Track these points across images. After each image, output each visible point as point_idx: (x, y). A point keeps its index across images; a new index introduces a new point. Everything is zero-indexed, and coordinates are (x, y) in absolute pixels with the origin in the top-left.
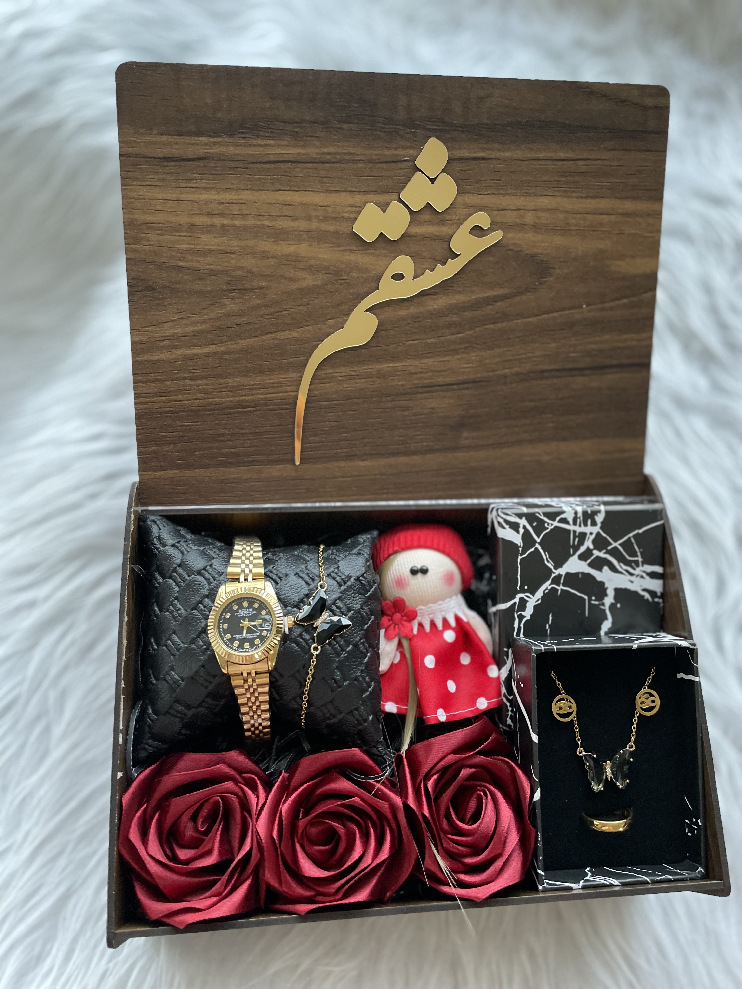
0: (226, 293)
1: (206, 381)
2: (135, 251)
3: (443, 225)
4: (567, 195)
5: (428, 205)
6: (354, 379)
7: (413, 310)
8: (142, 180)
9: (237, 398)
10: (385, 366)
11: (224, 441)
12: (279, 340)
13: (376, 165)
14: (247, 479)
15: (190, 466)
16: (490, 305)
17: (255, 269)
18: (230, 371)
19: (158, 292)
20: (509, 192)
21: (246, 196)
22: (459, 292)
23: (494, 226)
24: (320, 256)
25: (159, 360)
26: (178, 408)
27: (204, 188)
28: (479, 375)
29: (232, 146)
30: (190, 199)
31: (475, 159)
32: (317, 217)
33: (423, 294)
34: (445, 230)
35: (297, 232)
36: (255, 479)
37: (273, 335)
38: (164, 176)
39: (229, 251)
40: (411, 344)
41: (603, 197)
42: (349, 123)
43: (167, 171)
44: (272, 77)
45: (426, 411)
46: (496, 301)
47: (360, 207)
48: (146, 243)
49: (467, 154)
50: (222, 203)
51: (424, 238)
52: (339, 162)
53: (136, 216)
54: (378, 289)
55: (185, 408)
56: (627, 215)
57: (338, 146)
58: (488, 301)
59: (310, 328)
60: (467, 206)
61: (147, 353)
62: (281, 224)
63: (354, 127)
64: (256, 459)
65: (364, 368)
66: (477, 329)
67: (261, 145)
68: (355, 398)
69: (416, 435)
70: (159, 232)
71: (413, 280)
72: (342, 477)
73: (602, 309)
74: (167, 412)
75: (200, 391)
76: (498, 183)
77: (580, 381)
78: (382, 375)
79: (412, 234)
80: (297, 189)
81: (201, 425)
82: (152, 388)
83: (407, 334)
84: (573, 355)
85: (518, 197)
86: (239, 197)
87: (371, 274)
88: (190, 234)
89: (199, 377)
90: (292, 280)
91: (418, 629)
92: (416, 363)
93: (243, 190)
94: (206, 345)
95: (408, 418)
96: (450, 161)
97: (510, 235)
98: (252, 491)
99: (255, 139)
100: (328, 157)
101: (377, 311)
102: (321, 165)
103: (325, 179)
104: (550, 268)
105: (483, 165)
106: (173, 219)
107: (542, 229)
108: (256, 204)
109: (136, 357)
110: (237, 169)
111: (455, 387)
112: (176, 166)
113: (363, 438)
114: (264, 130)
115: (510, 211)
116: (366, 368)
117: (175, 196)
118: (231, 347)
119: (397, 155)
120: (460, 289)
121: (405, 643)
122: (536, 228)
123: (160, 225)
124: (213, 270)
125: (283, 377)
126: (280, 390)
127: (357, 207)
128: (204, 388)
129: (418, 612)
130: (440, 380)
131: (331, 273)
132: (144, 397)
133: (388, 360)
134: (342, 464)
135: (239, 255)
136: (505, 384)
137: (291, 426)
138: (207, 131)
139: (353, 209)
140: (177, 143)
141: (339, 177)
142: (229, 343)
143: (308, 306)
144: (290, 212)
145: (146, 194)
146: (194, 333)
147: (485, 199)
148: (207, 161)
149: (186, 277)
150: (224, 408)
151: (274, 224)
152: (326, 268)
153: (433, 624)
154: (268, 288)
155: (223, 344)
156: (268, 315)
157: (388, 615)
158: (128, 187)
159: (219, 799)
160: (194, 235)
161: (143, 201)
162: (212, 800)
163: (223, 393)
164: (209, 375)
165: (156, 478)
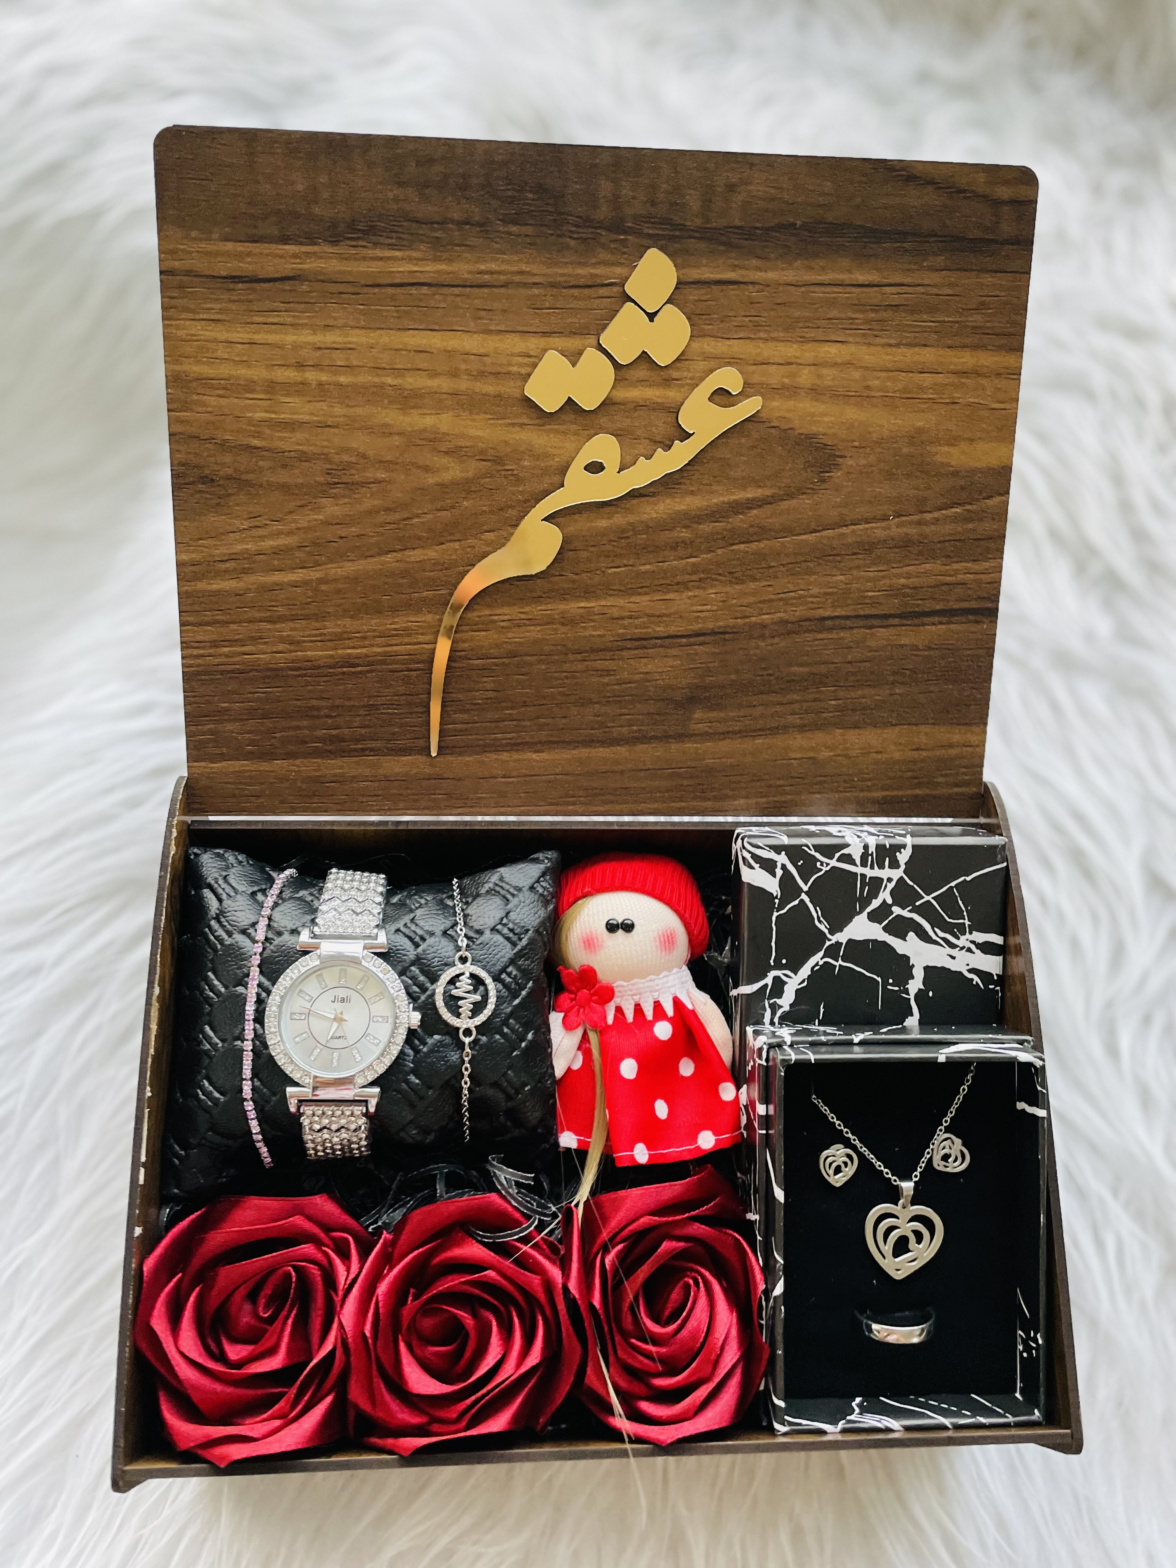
0: (325, 488)
1: (291, 624)
2: (183, 421)
3: (669, 386)
4: (867, 341)
5: (644, 355)
6: (525, 625)
7: (619, 519)
8: (194, 312)
9: (340, 652)
10: (574, 607)
11: (319, 717)
12: (408, 562)
13: (564, 290)
14: (354, 777)
15: (268, 755)
16: (740, 513)
17: (371, 453)
18: (331, 610)
19: (219, 485)
20: (773, 335)
21: (357, 337)
22: (692, 493)
23: (749, 389)
24: (473, 432)
25: (219, 591)
26: (249, 666)
27: (292, 325)
28: (721, 624)
29: (336, 258)
30: (269, 342)
31: (720, 282)
32: (468, 373)
33: (634, 494)
34: (671, 394)
35: (436, 396)
36: (367, 777)
37: (399, 555)
38: (229, 306)
39: (329, 423)
40: (614, 573)
41: (925, 346)
42: (520, 225)
43: (233, 298)
44: (397, 150)
45: (637, 677)
46: (750, 508)
47: (536, 357)
48: (200, 409)
49: (706, 276)
50: (319, 348)
51: (638, 406)
52: (505, 285)
53: (186, 367)
54: (563, 486)
55: (259, 665)
56: (964, 373)
57: (503, 262)
58: (737, 508)
59: (456, 545)
60: (707, 357)
61: (200, 580)
62: (411, 381)
63: (529, 230)
64: (369, 746)
65: (539, 608)
66: (720, 552)
67: (381, 259)
68: (526, 655)
69: (620, 715)
70: (221, 392)
71: (618, 472)
72: (504, 777)
73: (919, 523)
74: (232, 672)
75: (282, 640)
76: (756, 321)
77: (883, 635)
78: (568, 621)
79: (619, 400)
80: (437, 328)
81: (283, 692)
82: (209, 634)
83: (609, 556)
84: (870, 594)
85: (789, 344)
86: (346, 340)
87: (551, 463)
88: (268, 397)
89: (281, 619)
90: (427, 469)
91: (615, 1017)
92: (621, 602)
93: (352, 327)
94: (293, 569)
95: (608, 688)
96: (680, 284)
97: (775, 404)
98: (363, 796)
99: (372, 249)
100: (486, 276)
101: (560, 520)
102: (476, 291)
103: (482, 313)
104: (838, 456)
105: (733, 292)
106: (243, 372)
107: (825, 394)
108: (372, 350)
109: (184, 586)
110: (344, 296)
111: (684, 640)
112: (248, 289)
113: (538, 718)
114: (384, 234)
115: (775, 366)
116: (543, 607)
117: (245, 337)
118: (332, 572)
119: (596, 275)
120: (691, 488)
121: (593, 1037)
122: (816, 392)
123: (222, 382)
124: (305, 453)
125: (413, 619)
126: (407, 640)
127: (530, 356)
128: (288, 636)
129: (616, 990)
130: (660, 630)
131: (489, 460)
132: (197, 648)
133: (579, 597)
134: (505, 756)
135: (344, 429)
136: (762, 637)
137: (425, 696)
138: (299, 236)
139: (526, 360)
140: (249, 254)
141: (505, 311)
142: (330, 566)
143: (453, 510)
144: (426, 364)
145: (202, 333)
146: (274, 550)
147: (737, 347)
148: (297, 282)
149: (261, 463)
150: (319, 667)
151: (400, 381)
152: (482, 452)
153: (638, 1009)
154: (389, 482)
155: (318, 568)
156: (389, 523)
157: (570, 992)
158: (172, 322)
159: (292, 1270)
160: (275, 397)
161: (196, 343)
162: (280, 1271)
163: (319, 644)
164: (297, 615)
165: (213, 773)
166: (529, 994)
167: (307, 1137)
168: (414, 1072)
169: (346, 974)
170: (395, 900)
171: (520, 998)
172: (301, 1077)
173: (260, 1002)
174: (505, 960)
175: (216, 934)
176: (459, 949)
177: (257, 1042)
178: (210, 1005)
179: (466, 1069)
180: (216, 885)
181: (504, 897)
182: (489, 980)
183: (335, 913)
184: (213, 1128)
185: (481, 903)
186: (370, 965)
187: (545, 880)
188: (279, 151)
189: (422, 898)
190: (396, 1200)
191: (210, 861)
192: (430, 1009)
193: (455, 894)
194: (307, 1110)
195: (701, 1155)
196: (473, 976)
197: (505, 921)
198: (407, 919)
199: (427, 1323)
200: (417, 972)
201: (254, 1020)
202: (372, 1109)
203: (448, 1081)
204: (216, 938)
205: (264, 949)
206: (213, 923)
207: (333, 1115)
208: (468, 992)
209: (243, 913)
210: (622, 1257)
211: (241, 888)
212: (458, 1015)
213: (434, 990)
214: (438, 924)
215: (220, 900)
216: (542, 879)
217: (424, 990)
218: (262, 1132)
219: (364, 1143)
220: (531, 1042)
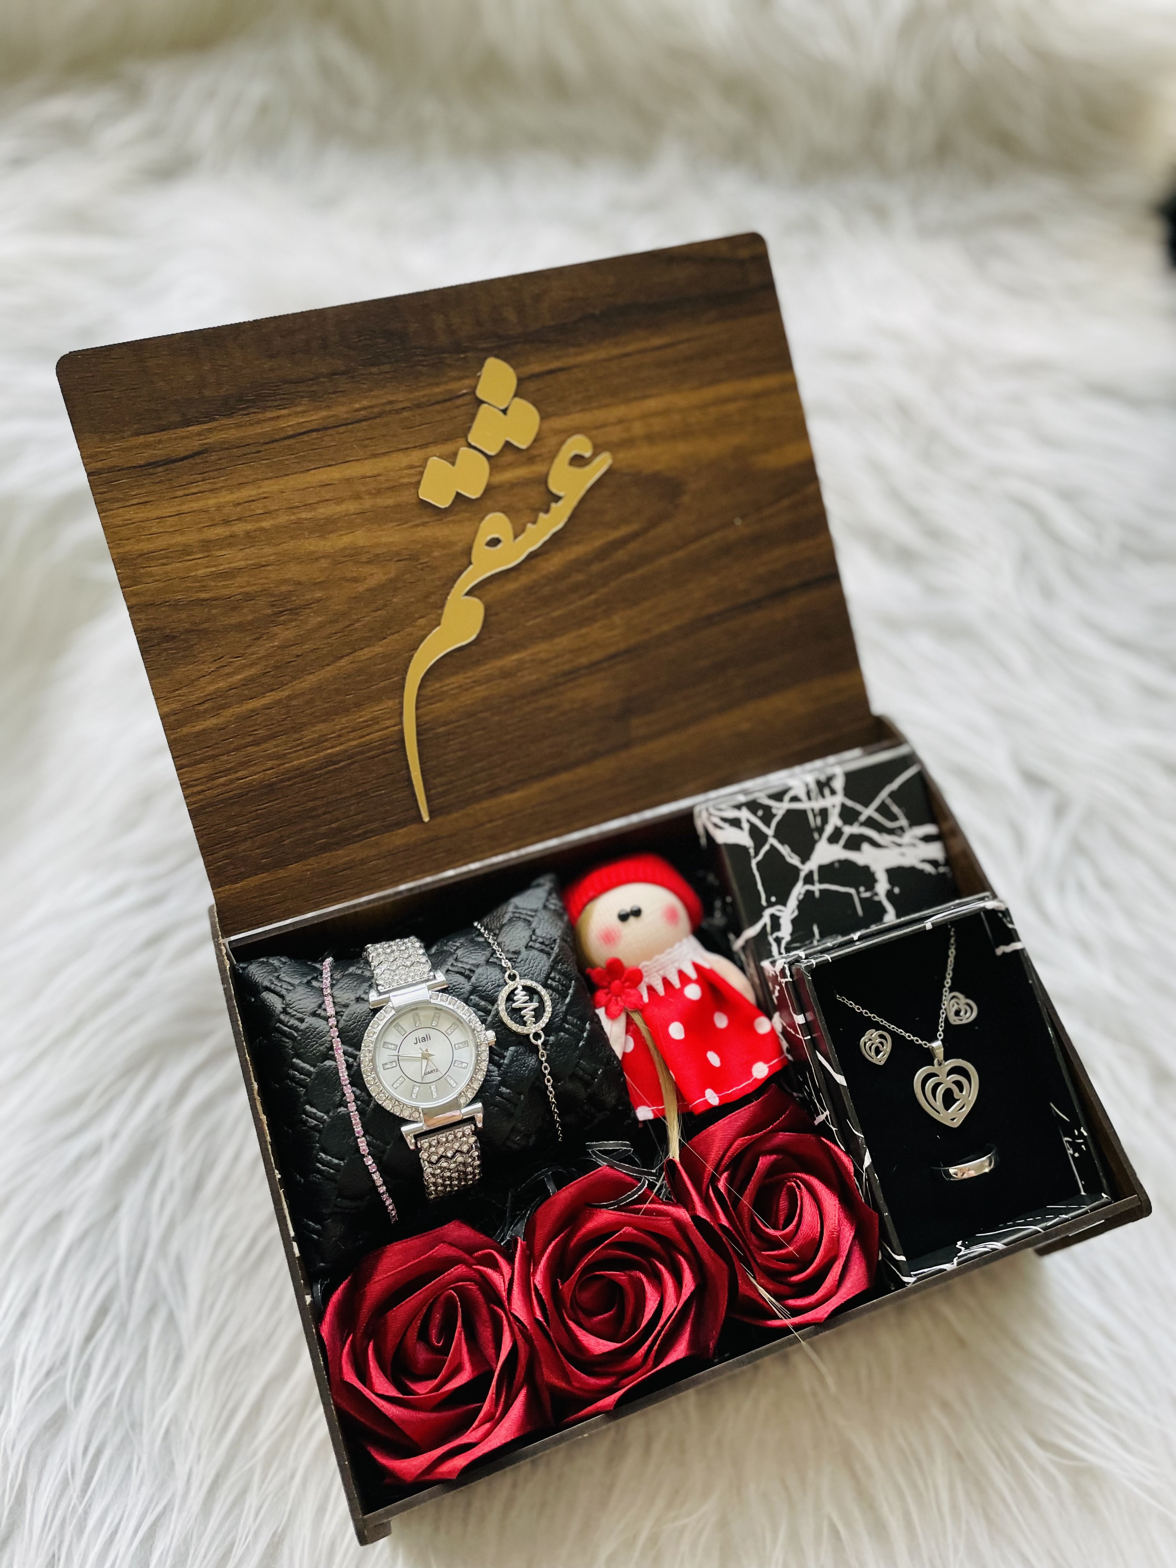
0: (273, 618)
1: (275, 743)
2: (135, 594)
3: (533, 464)
4: (676, 390)
5: (507, 444)
6: (472, 687)
7: (525, 579)
8: (123, 500)
9: (322, 754)
10: (508, 661)
11: (319, 816)
12: (359, 661)
13: (427, 408)
14: (362, 860)
15: (282, 863)
16: (621, 549)
17: (304, 579)
18: (305, 720)
19: (181, 640)
21: (269, 487)
22: (577, 543)
23: (598, 450)
24: (386, 540)
25: (204, 730)
26: (246, 788)
27: (211, 491)
28: (631, 642)
29: (234, 428)
30: (195, 509)
31: (551, 372)
32: (369, 492)
33: (532, 556)
34: (538, 469)
35: (346, 518)
36: (373, 856)
37: (350, 658)
38: (153, 488)
39: (264, 563)
40: (533, 624)
41: (722, 382)
42: (378, 365)
43: (155, 480)
44: (264, 330)
45: (576, 706)
46: (627, 543)
47: (420, 466)
48: (149, 580)
49: (537, 369)
50: (239, 504)
51: (513, 485)
52: (379, 415)
53: (127, 548)
54: (471, 565)
55: (254, 786)
56: (757, 396)
57: (373, 397)
58: (617, 545)
59: (396, 636)
60: (556, 432)
61: (185, 725)
62: (324, 511)
63: (386, 368)
64: (369, 828)
65: (479, 670)
66: (613, 584)
67: (272, 419)
68: (481, 712)
69: (572, 741)
70: (164, 561)
71: (514, 541)
72: (491, 821)
73: (761, 519)
74: (232, 798)
75: (270, 758)
76: (587, 395)
77: (759, 617)
78: (506, 674)
79: (498, 484)
80: (334, 463)
81: (282, 802)
82: (203, 770)
83: (525, 612)
84: (741, 586)
85: (616, 406)
86: (261, 491)
87: (457, 548)
88: (206, 554)
89: (264, 740)
90: (355, 580)
91: (649, 994)
92: (546, 646)
93: (262, 480)
94: (264, 693)
95: (556, 721)
96: (520, 381)
97: (621, 455)
98: (373, 874)
99: (261, 413)
100: (362, 412)
101: (476, 593)
102: (355, 425)
103: (366, 442)
104: (682, 484)
105: (562, 378)
106: (179, 539)
107: (657, 439)
108: (283, 494)
109: (172, 735)
110: (249, 456)
111: (605, 665)
113: (504, 763)
114: (270, 399)
115: (611, 426)
116: (483, 669)
117: (173, 510)
118: (298, 687)
119: (450, 391)
121: (637, 1018)
122: (650, 438)
123: (163, 552)
124: (248, 593)
125: (377, 709)
127: (416, 467)
128: (274, 752)
129: (643, 971)
130: (584, 660)
131: (405, 559)
132: (196, 786)
133: (509, 652)
134: (486, 804)
135: (277, 565)
136: (668, 644)
137: (404, 772)
138: (196, 417)
139: (413, 471)
140: (160, 442)
141: (384, 436)
142: (294, 683)
143: (387, 608)
144: (331, 494)
145: (135, 516)
146: (242, 683)
147: (577, 418)
148: (205, 455)
149: (214, 611)
150: (308, 772)
151: (313, 513)
152: (398, 554)
153: (666, 982)
154: (327, 599)
155: (286, 687)
156: (336, 633)
157: (603, 988)
158: (107, 514)
159: (453, 1292)
160: (209, 553)
161: (133, 526)
162: (442, 1298)
163: (302, 752)
164: (276, 732)
165: (238, 892)
166: (575, 991)
167: (428, 1170)
168: (502, 1083)
169: (419, 1017)
170: (433, 950)
171: (569, 997)
172: (411, 1114)
173: (349, 1067)
174: (547, 967)
175: (289, 1024)
176: (503, 970)
177: (359, 1103)
178: (303, 1087)
179: (546, 1068)
180: (273, 986)
181: (525, 920)
182: (540, 988)
183: (389, 972)
184: (340, 1195)
185: (508, 930)
186: (438, 1002)
187: (553, 899)
188: (164, 353)
189: (456, 942)
190: (513, 1217)
191: (260, 968)
192: (498, 1027)
193: (482, 931)
194: (424, 1143)
195: (760, 1084)
196: (525, 988)
197: (534, 938)
198: (451, 960)
199: (585, 1296)
200: (477, 999)
201: (349, 1083)
202: (480, 1125)
203: (534, 1083)
204: (290, 1027)
205: (338, 1022)
206: (282, 1017)
207: (447, 1141)
208: (526, 1002)
209: (308, 999)
210: (730, 1181)
211: (296, 982)
212: (524, 1024)
213: (497, 1009)
214: (480, 957)
215: (282, 997)
216: (550, 898)
217: (488, 1012)
218: (385, 1183)
219: (477, 1163)
220: (590, 1031)
